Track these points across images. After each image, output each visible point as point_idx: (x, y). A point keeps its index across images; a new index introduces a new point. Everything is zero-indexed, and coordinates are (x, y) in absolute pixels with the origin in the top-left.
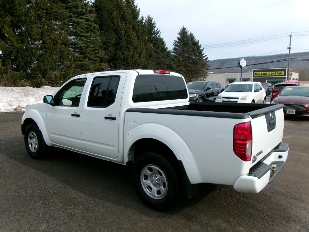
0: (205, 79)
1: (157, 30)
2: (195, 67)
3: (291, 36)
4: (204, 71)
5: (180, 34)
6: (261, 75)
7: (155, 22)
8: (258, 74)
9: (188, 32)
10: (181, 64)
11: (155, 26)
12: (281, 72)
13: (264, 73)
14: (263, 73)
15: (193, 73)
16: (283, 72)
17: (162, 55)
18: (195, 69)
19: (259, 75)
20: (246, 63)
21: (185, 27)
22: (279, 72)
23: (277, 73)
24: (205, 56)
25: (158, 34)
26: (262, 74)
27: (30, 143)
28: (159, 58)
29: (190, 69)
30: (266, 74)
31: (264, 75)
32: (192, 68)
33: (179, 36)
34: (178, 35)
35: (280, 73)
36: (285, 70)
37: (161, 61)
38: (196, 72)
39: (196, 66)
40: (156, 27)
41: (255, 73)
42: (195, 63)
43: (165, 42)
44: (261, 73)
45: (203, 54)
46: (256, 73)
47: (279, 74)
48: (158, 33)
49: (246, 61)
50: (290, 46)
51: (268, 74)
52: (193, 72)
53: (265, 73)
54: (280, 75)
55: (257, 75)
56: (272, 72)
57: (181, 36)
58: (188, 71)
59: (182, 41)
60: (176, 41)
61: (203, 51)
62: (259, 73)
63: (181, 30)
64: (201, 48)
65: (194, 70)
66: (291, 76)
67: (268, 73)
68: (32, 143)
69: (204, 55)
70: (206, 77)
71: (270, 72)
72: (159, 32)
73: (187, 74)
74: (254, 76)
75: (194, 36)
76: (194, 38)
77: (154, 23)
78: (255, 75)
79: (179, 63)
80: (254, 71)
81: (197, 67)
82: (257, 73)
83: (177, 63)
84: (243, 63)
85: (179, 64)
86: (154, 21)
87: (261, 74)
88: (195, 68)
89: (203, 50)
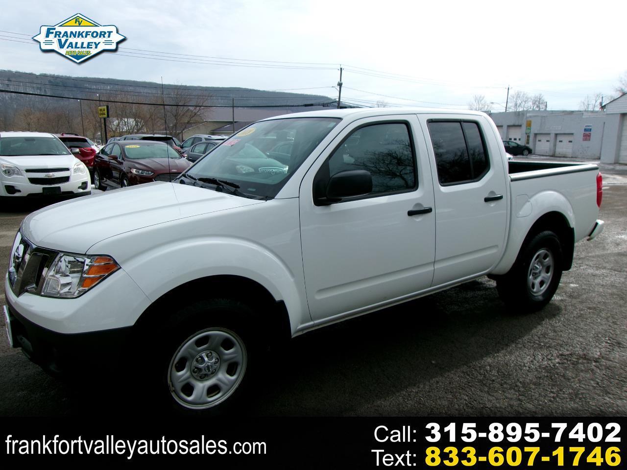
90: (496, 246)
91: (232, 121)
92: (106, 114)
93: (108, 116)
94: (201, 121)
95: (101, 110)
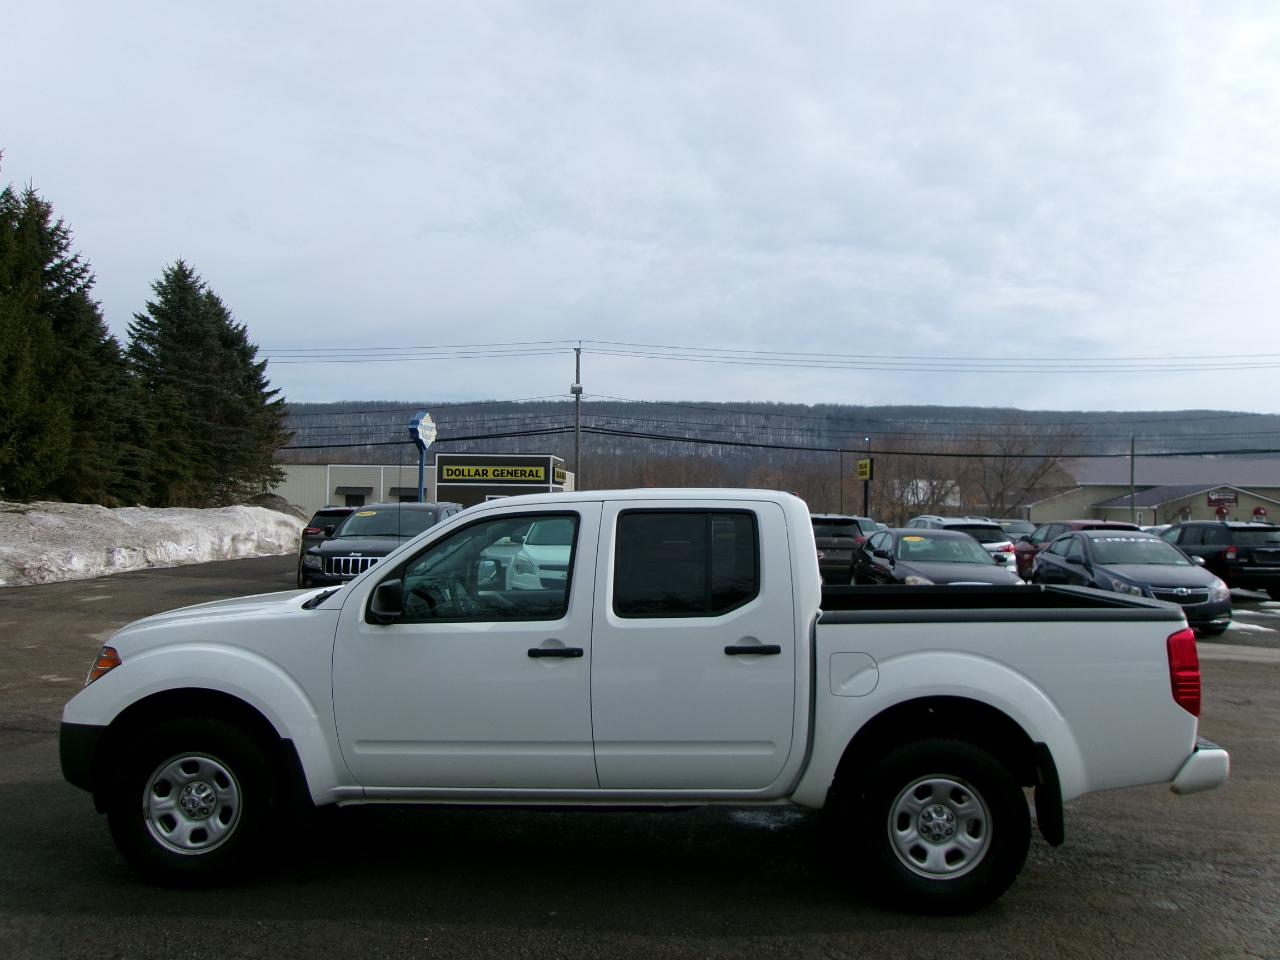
0: (273, 487)
1: (75, 260)
2: (234, 438)
3: (578, 351)
4: (270, 456)
5: (161, 290)
6: (467, 478)
7: (64, 226)
8: (457, 473)
9: (202, 287)
10: (177, 419)
11: (64, 242)
12: (534, 469)
13: (477, 470)
14: (473, 469)
15: (227, 463)
16: (541, 471)
17: (99, 376)
18: (234, 446)
19: (461, 477)
20: (434, 433)
21: (188, 266)
22: (528, 469)
23: (523, 473)
24: (270, 394)
25: (80, 282)
26: (472, 473)
27: (156, 814)
28: (90, 389)
29: (213, 445)
30: (485, 473)
31: (477, 477)
32: (224, 442)
33: (157, 300)
34: (155, 292)
35: (531, 471)
36: (545, 463)
37: (100, 405)
38: (240, 457)
39: (242, 432)
40: (70, 248)
41: (445, 468)
42: (233, 418)
43: (104, 319)
44: (466, 468)
45: (266, 384)
46: (448, 470)
47: (529, 475)
48: (78, 276)
49: (434, 425)
50: (578, 385)
51: (490, 476)
52: (229, 456)
53: (480, 469)
54: (531, 478)
55: (454, 477)
56: (506, 468)
57: (167, 301)
58: (205, 451)
59: (173, 323)
60: (144, 320)
61: (264, 374)
62: (461, 468)
63: (167, 276)
64: (257, 360)
65: (232, 450)
66: (561, 484)
67: (490, 469)
68: (171, 812)
69: (266, 390)
70: (277, 481)
71: (499, 468)
72: (84, 270)
73: (203, 466)
74: (440, 479)
75: (223, 305)
76: (226, 317)
77: (58, 228)
78: (445, 477)
79: (167, 415)
80: (443, 462)
81: (243, 436)
82: (454, 468)
83: (158, 415)
84: (428, 431)
85: (167, 420)
86: (61, 222)
87: (466, 473)
88: (234, 443)
89: (262, 366)
90: (770, 743)
91: (1129, 484)
92: (868, 472)
93: (871, 478)
94: (1072, 485)
95: (861, 466)
